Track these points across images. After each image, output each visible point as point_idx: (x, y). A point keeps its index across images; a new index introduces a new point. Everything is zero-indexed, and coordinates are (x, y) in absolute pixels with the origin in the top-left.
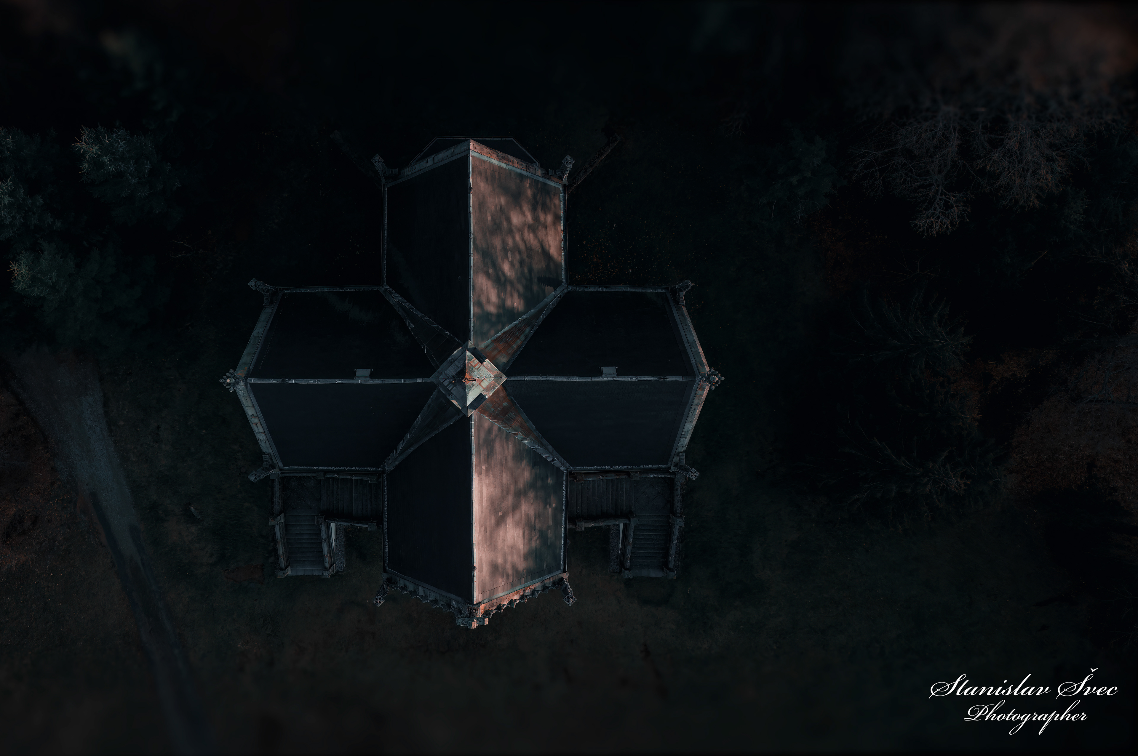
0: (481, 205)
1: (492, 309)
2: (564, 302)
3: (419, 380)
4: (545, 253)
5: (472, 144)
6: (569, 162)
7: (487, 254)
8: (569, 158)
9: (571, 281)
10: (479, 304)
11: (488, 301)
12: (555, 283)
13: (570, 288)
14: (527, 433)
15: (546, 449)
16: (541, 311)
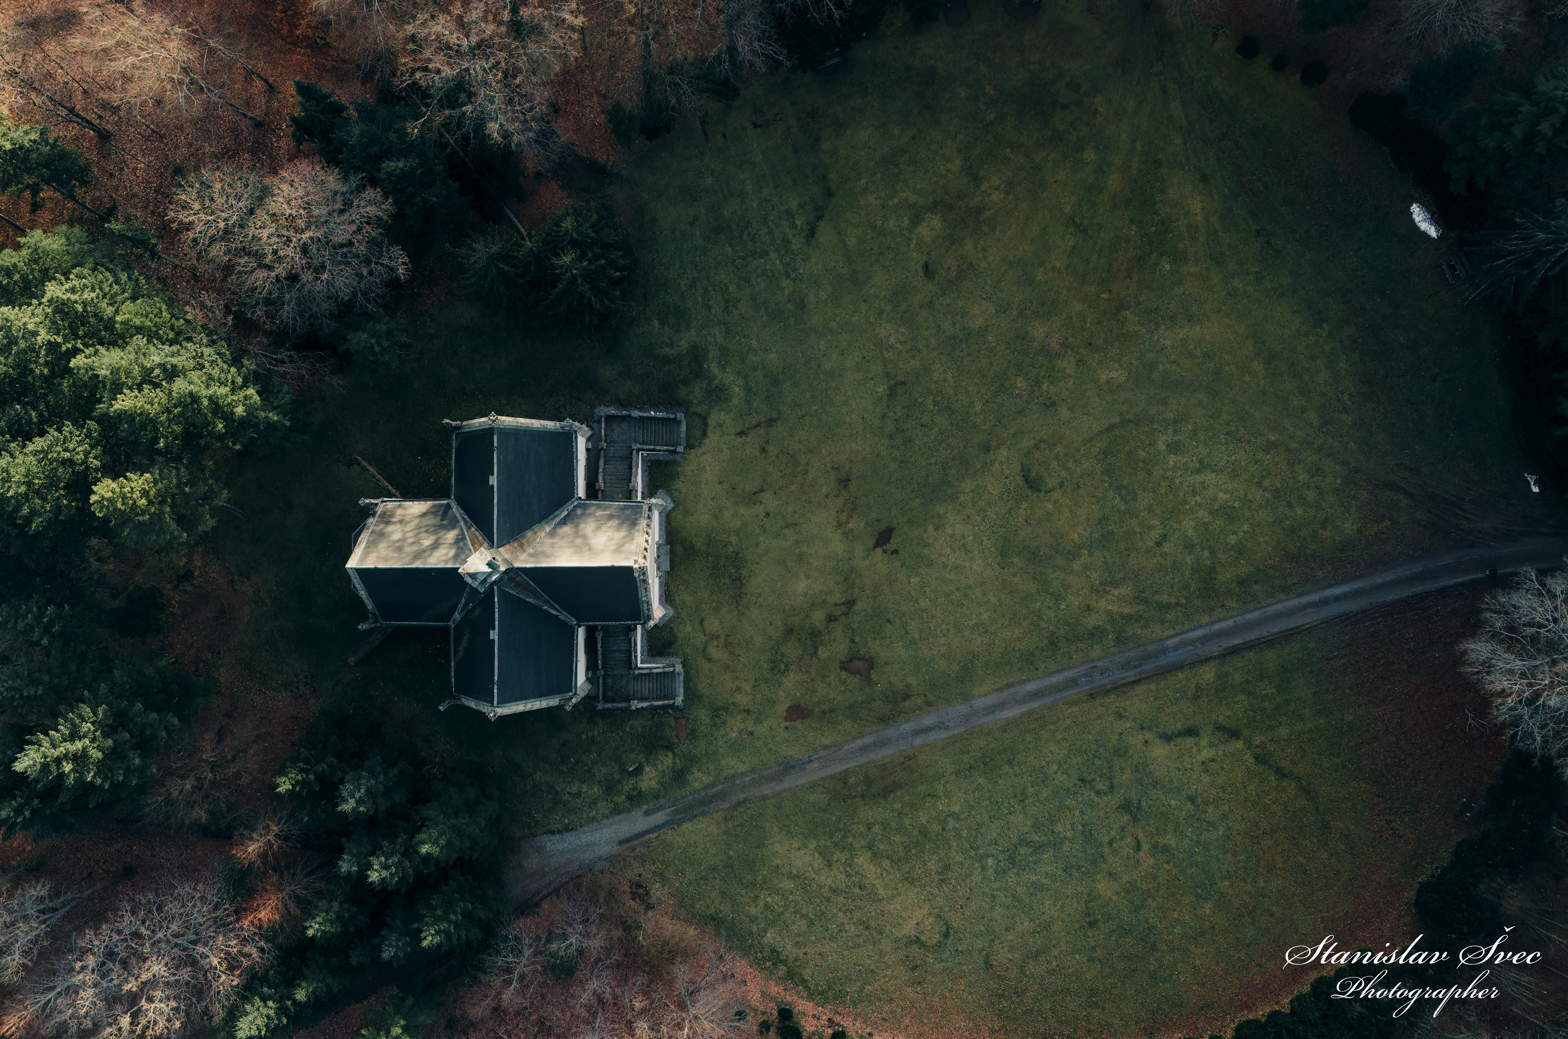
0: (386, 560)
1: (452, 553)
2: (461, 503)
3: (496, 599)
4: (424, 515)
5: (348, 566)
6: (364, 501)
7: (417, 556)
8: (360, 502)
9: (449, 498)
10: (447, 562)
11: (447, 555)
12: (448, 507)
13: (452, 497)
14: (543, 529)
15: (557, 515)
16: (464, 519)
